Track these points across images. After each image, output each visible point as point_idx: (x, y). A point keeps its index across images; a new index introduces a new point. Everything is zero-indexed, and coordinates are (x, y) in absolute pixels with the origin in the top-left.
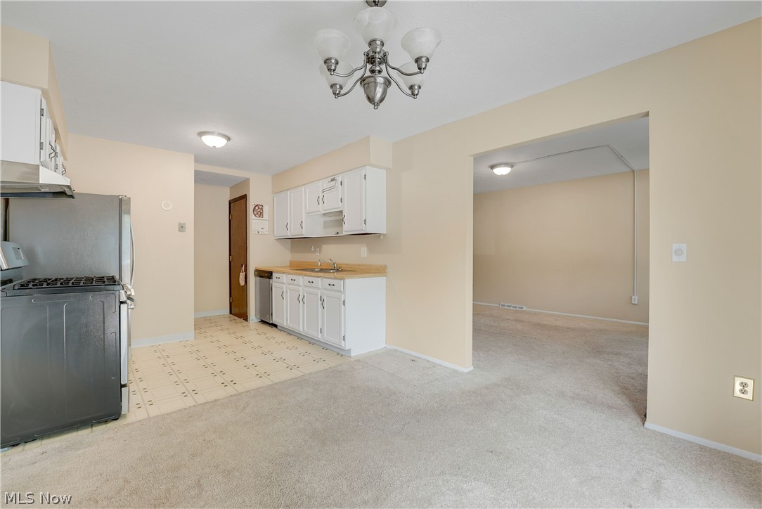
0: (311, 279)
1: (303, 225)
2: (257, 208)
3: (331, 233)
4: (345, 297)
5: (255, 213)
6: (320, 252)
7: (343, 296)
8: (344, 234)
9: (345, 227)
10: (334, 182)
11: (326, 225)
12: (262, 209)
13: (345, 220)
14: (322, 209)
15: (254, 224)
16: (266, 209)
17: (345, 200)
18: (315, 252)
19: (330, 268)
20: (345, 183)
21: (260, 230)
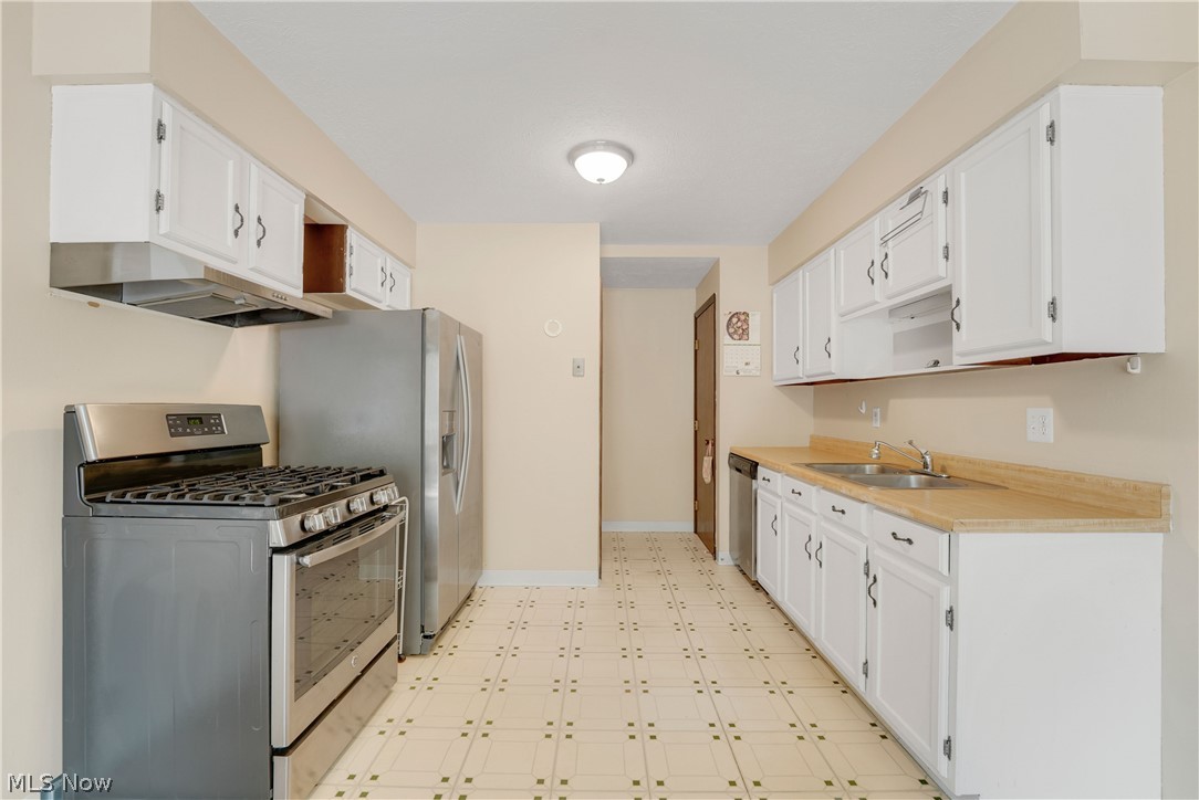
0: (841, 503)
1: (833, 348)
2: (735, 320)
3: (916, 363)
4: (954, 595)
5: (731, 330)
6: (884, 418)
7: (946, 592)
8: (958, 362)
9: (961, 340)
10: (918, 203)
11: (900, 344)
12: (746, 321)
13: (962, 314)
14: (883, 294)
15: (731, 355)
16: (755, 322)
17: (962, 253)
18: (870, 416)
19: (913, 467)
20: (961, 197)
21: (741, 366)
